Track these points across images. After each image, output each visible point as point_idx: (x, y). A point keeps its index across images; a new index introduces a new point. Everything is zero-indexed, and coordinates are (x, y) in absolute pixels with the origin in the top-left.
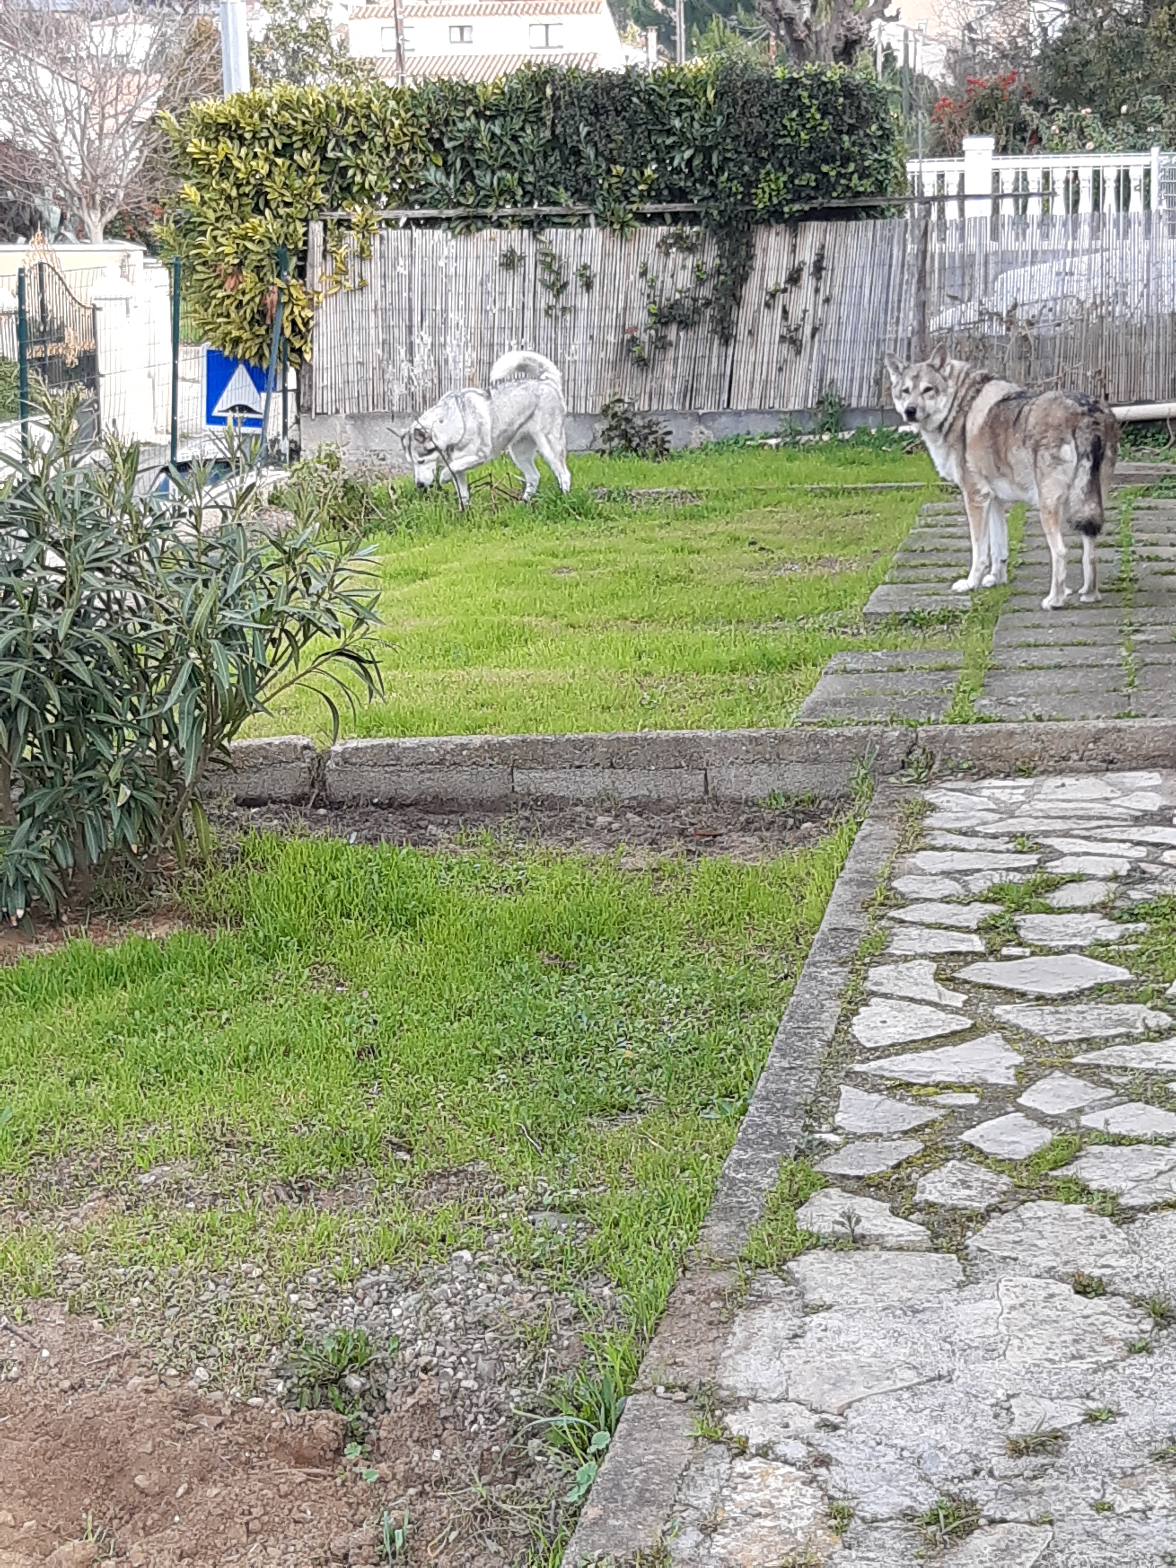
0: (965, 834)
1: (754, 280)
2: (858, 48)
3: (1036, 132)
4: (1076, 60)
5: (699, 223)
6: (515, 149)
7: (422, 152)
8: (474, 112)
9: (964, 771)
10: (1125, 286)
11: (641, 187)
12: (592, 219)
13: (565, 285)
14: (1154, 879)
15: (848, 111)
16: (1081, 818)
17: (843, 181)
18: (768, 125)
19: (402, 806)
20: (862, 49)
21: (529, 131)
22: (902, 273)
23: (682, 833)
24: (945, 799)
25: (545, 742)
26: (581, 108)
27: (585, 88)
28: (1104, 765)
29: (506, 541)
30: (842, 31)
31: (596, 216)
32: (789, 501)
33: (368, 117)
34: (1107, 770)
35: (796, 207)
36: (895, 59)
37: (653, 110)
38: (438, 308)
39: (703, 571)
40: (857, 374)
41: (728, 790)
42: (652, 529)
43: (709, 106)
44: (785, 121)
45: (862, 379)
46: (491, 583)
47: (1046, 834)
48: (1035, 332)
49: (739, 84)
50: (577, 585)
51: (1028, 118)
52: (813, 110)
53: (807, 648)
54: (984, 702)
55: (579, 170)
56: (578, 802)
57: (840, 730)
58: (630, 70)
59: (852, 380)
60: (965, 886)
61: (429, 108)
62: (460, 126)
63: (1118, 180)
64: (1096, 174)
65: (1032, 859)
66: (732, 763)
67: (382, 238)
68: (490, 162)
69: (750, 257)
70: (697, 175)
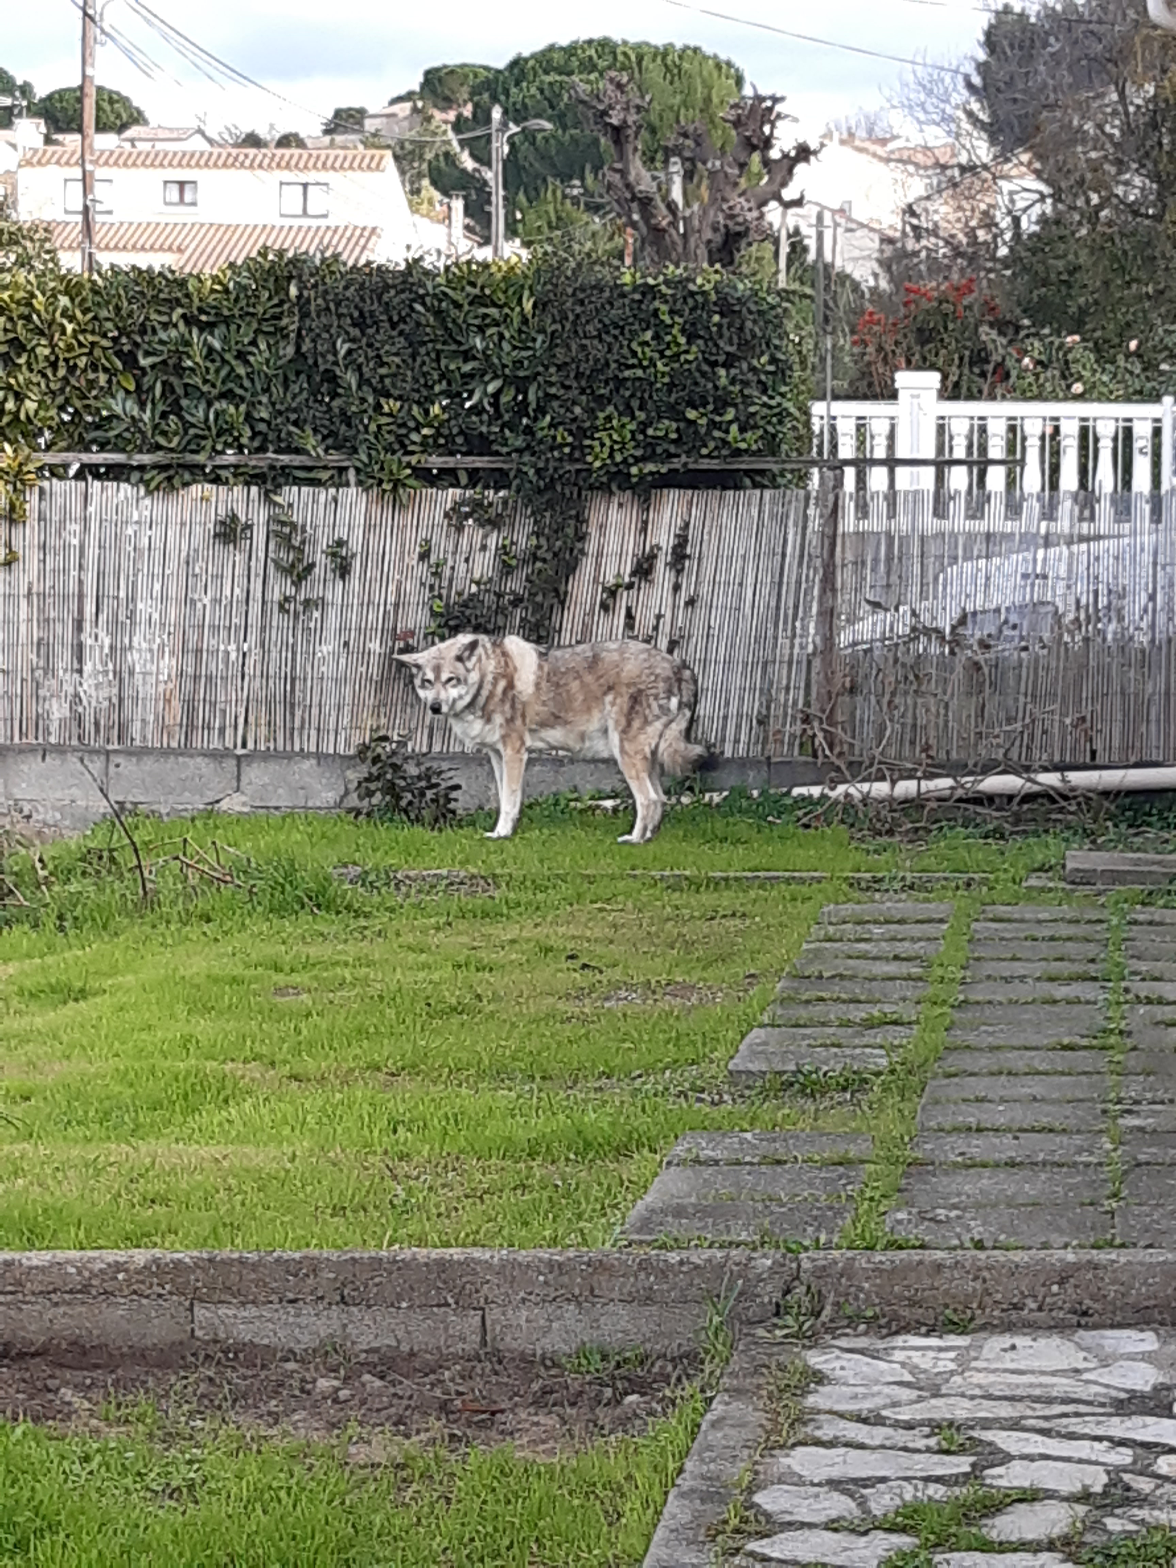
0: (865, 1421)
1: (587, 567)
2: (743, 244)
3: (1000, 365)
4: (1060, 264)
5: (508, 487)
6: (241, 371)
7: (106, 370)
8: (184, 316)
9: (869, 1321)
10: (1122, 596)
11: (425, 431)
12: (351, 475)
13: (312, 566)
14: (1143, 1501)
15: (726, 333)
16: (1037, 1400)
17: (717, 434)
18: (610, 351)
19: (21, 1355)
20: (750, 244)
21: (263, 346)
22: (800, 564)
23: (444, 1408)
24: (837, 1364)
25: (241, 1261)
26: (340, 316)
27: (346, 288)
28: (1075, 1319)
29: (207, 944)
30: (721, 218)
31: (358, 470)
32: (628, 895)
33: (28, 318)
34: (1079, 1325)
35: (650, 467)
36: (805, 249)
37: (443, 321)
38: (122, 594)
39: (496, 998)
40: (733, 709)
41: (513, 1343)
42: (424, 931)
43: (525, 321)
44: (634, 346)
45: (740, 716)
46: (181, 1010)
47: (986, 1424)
48: (991, 655)
49: (570, 291)
50: (309, 1015)
51: (990, 346)
52: (675, 331)
53: (642, 1122)
54: (900, 1216)
55: (336, 403)
56: (290, 1355)
57: (685, 1254)
58: (414, 264)
59: (725, 718)
60: (862, 1503)
61: (118, 309)
62: (163, 335)
63: (1115, 439)
64: (1084, 433)
65: (962, 1464)
66: (524, 1300)
67: (42, 491)
68: (205, 388)
69: (582, 537)
70: (507, 417)
